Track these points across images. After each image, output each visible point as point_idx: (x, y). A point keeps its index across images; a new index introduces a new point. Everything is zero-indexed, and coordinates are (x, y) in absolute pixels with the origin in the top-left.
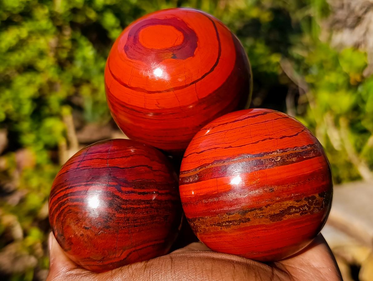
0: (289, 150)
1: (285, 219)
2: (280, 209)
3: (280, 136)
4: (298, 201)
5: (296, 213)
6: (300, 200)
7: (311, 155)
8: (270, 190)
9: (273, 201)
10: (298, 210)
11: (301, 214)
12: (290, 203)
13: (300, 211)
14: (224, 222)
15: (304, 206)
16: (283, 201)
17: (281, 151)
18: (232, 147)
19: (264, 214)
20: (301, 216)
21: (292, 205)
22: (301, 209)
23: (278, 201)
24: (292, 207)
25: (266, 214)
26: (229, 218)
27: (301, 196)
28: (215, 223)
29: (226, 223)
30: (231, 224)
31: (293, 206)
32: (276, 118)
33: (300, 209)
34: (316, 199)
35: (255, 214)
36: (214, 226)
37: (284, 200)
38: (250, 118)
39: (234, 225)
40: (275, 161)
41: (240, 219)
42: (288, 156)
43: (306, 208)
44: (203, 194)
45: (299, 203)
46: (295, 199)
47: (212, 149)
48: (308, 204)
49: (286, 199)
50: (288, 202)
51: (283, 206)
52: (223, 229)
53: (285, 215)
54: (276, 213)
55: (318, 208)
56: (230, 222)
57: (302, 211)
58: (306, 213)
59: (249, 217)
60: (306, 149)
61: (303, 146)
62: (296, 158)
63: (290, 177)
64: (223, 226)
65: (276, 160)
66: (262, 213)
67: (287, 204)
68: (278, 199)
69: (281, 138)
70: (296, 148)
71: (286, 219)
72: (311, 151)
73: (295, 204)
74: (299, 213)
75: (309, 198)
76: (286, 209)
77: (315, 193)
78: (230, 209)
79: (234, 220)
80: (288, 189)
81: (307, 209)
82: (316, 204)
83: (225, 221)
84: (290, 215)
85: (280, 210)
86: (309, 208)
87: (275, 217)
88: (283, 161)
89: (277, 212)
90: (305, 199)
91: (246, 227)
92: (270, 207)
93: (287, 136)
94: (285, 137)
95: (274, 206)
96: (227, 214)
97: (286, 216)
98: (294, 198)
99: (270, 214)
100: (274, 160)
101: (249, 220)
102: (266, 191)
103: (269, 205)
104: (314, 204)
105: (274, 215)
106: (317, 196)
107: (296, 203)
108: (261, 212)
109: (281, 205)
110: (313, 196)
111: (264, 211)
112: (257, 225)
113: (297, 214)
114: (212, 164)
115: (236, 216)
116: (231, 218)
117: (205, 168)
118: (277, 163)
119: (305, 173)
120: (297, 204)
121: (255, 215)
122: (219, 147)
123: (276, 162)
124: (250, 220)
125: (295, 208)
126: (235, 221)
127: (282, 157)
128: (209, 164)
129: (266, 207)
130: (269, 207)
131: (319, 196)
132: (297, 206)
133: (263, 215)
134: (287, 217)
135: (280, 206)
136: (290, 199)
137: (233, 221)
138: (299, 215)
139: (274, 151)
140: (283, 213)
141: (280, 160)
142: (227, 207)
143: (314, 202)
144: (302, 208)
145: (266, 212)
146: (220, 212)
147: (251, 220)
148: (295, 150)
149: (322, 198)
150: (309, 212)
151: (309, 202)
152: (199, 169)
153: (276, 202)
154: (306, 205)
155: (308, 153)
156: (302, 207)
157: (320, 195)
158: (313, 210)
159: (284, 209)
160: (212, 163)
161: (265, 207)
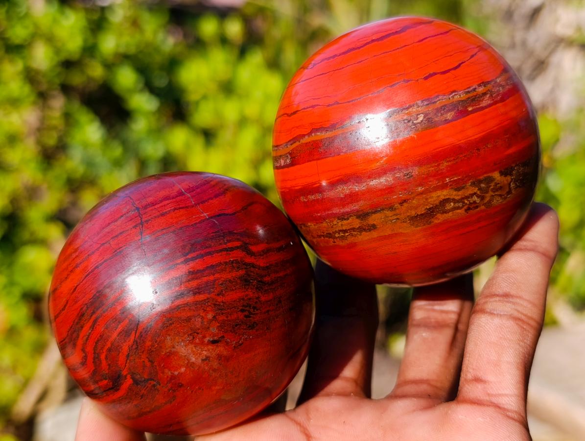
0: (439, 100)
1: (436, 221)
2: (427, 205)
3: (425, 74)
4: (458, 189)
5: (458, 209)
6: (463, 188)
7: (484, 103)
8: (405, 176)
9: (412, 193)
10: (460, 205)
11: (466, 210)
12: (444, 194)
13: (463, 206)
14: (336, 232)
15: (472, 195)
16: (430, 192)
17: (426, 103)
18: (338, 104)
19: (398, 217)
20: (467, 213)
21: (447, 197)
22: (466, 202)
23: (422, 193)
24: (447, 201)
25: (402, 216)
26: (342, 225)
27: (464, 179)
28: (323, 233)
29: (339, 234)
30: (347, 234)
31: (449, 199)
32: (421, 38)
33: (464, 203)
34: (495, 181)
35: (383, 217)
36: (322, 238)
37: (431, 190)
38: (374, 43)
39: (352, 235)
40: (413, 122)
41: (359, 227)
42: (438, 110)
43: (475, 198)
44: (300, 187)
45: (460, 193)
46: (452, 187)
47: (308, 108)
48: (478, 192)
49: (436, 189)
50: (439, 193)
51: (431, 201)
52: (337, 243)
53: (436, 215)
54: (419, 214)
55: (500, 196)
56: (345, 231)
57: (469, 205)
58: (477, 207)
59: (375, 223)
60: (475, 93)
61: (469, 88)
62: (453, 113)
63: (441, 149)
64: (336, 238)
65: (415, 122)
66: (394, 215)
67: (439, 196)
68: (420, 189)
69: (426, 78)
70: (453, 94)
71: (439, 221)
72: (484, 94)
73: (452, 195)
74: (463, 209)
75: (480, 182)
76: (437, 205)
77: (493, 171)
78: (342, 211)
79: (351, 229)
80: (437, 171)
81: (478, 200)
82: (494, 190)
83: (337, 230)
84: (445, 214)
85: (427, 208)
86: (482, 198)
87: (419, 220)
88: (429, 121)
89: (422, 210)
90: (473, 184)
91: (372, 238)
92: (407, 205)
93: (438, 73)
94: (435, 74)
95: (414, 201)
96: (339, 219)
97: (439, 215)
98: (450, 185)
99: (408, 216)
100: (411, 122)
101: (373, 227)
102: (399, 178)
103: (405, 201)
104: (492, 191)
105: (416, 217)
106: (496, 175)
107: (455, 193)
108: (393, 213)
109: (427, 199)
110: (489, 176)
111: (397, 211)
112: (389, 235)
113: (459, 211)
114: (309, 136)
115: (352, 222)
116: (345, 225)
117: (299, 142)
118: (417, 126)
119: (470, 139)
120: (456, 195)
121: (383, 219)
122: (318, 104)
123: (415, 124)
124: (376, 228)
125: (455, 201)
126: (354, 229)
127: (426, 115)
128: (304, 136)
129: (401, 204)
130: (405, 205)
131: (501, 175)
132: (457, 198)
133: (398, 219)
134: (440, 218)
135: (425, 200)
136: (444, 187)
137: (349, 230)
138: (464, 212)
139: (412, 104)
140: (431, 212)
141: (422, 121)
142: (337, 208)
143: (492, 187)
144: (468, 201)
145: (402, 213)
146: (328, 216)
147: (378, 227)
148: (453, 97)
149: (509, 178)
150: (483, 205)
151: (480, 189)
152: (291, 144)
153: (418, 195)
154: (475, 193)
155: (477, 100)
156: (467, 197)
157: (502, 173)
158: (490, 202)
159: (433, 204)
160: (309, 134)
161: (398, 205)
